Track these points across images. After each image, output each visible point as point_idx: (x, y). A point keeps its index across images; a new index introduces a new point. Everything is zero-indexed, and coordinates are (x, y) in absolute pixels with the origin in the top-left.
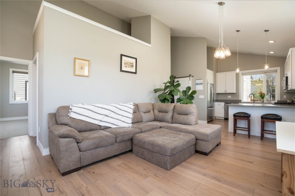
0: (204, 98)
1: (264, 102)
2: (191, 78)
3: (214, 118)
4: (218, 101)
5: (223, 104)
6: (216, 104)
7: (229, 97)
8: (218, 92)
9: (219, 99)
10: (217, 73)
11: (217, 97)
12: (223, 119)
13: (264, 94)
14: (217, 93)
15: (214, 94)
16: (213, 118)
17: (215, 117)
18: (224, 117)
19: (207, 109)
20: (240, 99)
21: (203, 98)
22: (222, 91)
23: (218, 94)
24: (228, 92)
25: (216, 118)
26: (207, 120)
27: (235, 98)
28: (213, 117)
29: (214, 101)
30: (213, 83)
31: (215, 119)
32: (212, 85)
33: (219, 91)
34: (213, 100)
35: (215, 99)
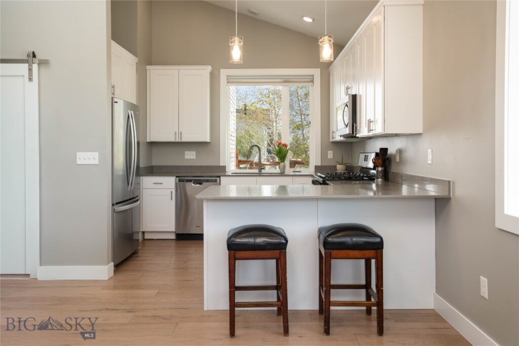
0: (97, 162)
1: (286, 174)
2: (35, 67)
3: (140, 237)
4: (152, 171)
5: (170, 182)
6: (148, 181)
7: (190, 156)
8: (152, 140)
9: (156, 162)
10: (148, 67)
11: (149, 156)
12: (173, 237)
13: (285, 146)
14: (148, 141)
15: (138, 143)
16: (135, 237)
17: (143, 233)
18: (173, 230)
19: (114, 211)
20: (221, 164)
21: (92, 162)
22: (168, 136)
23: (152, 144)
24: (185, 139)
25: (147, 236)
26: (113, 261)
27: (206, 161)
28: (138, 232)
29: (140, 172)
30: (134, 102)
31: (144, 239)
32: (133, 107)
33: (155, 135)
34: (138, 167)
35: (141, 165)
